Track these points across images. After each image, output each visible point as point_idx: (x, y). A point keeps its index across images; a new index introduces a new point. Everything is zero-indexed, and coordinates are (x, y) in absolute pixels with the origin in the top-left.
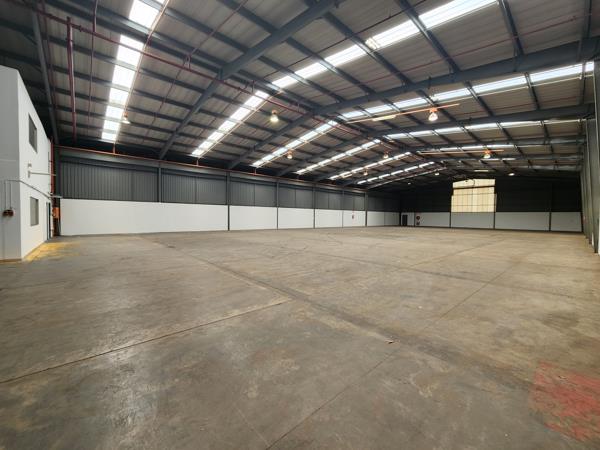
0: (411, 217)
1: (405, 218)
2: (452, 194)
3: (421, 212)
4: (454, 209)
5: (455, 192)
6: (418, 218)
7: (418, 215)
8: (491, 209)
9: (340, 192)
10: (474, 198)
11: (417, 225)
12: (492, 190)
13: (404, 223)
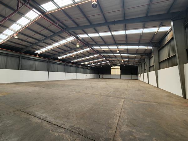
0: (101, 76)
1: (100, 76)
2: (111, 70)
3: (103, 74)
4: (111, 74)
5: (112, 69)
6: (103, 76)
7: (103, 75)
8: (120, 74)
9: (83, 68)
10: (116, 71)
11: (103, 78)
12: (120, 69)
13: (99, 77)
